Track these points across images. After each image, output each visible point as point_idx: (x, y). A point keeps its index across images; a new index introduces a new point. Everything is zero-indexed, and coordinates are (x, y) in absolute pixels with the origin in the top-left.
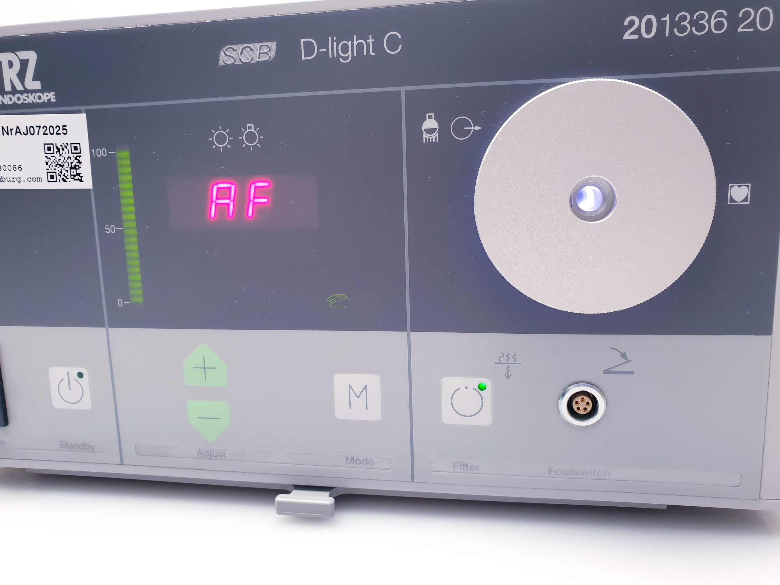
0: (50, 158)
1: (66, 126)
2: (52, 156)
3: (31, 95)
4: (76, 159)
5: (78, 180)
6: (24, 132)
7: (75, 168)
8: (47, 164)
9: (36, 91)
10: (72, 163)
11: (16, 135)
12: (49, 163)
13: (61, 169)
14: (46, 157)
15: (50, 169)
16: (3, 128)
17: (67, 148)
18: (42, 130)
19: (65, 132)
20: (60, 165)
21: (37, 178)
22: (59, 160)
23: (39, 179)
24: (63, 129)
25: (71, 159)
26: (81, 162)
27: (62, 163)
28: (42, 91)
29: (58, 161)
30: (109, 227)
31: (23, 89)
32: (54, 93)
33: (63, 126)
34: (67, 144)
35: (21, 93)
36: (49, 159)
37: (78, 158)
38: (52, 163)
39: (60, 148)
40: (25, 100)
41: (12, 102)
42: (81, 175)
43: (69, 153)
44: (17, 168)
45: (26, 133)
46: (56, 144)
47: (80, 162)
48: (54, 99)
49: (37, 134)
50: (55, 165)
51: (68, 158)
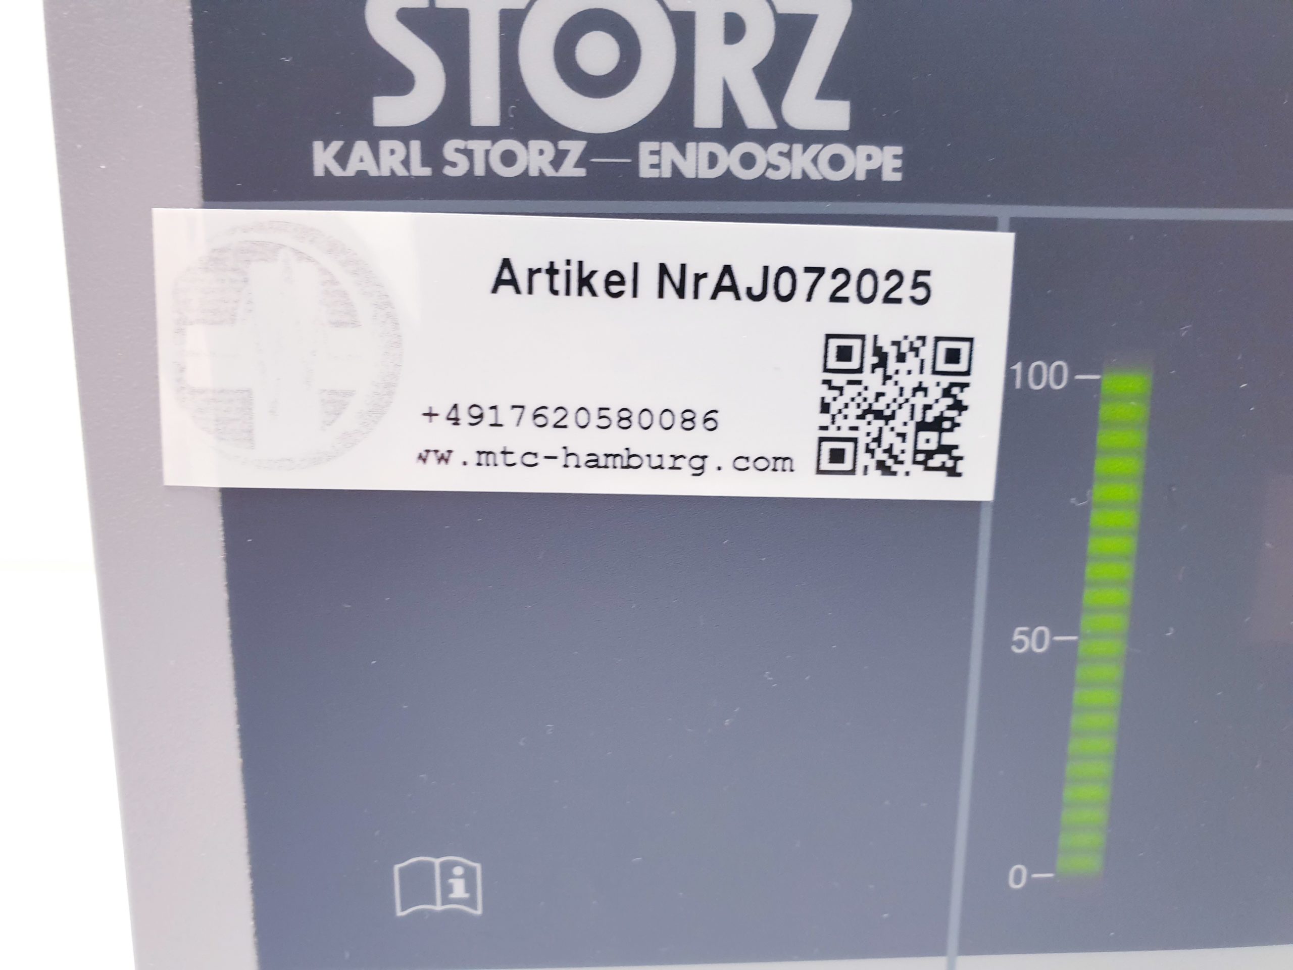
0: (841, 389)
1: (927, 273)
2: (850, 382)
3: (805, 150)
4: (947, 393)
5: (942, 468)
6: (749, 290)
7: (937, 426)
8: (825, 408)
9: (825, 137)
10: (927, 407)
11: (714, 297)
12: (834, 409)
13: (881, 429)
14: (827, 382)
15: (833, 428)
16: (663, 270)
17: (917, 355)
18: (827, 285)
19: (920, 293)
20: (879, 415)
21: (776, 459)
22: (879, 395)
23: (781, 463)
24: (916, 285)
25: (926, 395)
26: (966, 408)
27: (888, 406)
28: (852, 138)
29: (871, 399)
30: (1028, 634)
31: (771, 124)
32: (899, 150)
33: (918, 273)
34: (923, 339)
35: (764, 138)
36: (836, 393)
37: (955, 390)
38: (846, 406)
39: (892, 352)
40: (776, 168)
41: (717, 172)
42: (955, 453)
43: (921, 372)
44: (699, 420)
45: (757, 291)
46: (876, 337)
47: (959, 406)
48: (895, 170)
49: (805, 297)
50: (859, 412)
51: (915, 390)
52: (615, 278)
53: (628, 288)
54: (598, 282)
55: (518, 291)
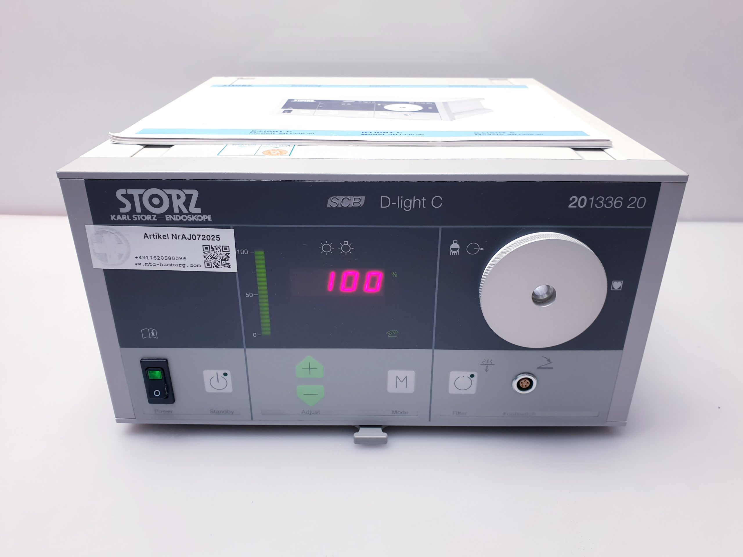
0: (207, 254)
1: (219, 236)
2: (208, 253)
3: (194, 216)
4: (226, 255)
5: (227, 267)
6: (188, 238)
7: (225, 260)
8: (205, 257)
9: (197, 214)
10: (222, 257)
11: (182, 239)
12: (206, 257)
13: (215, 260)
14: (204, 253)
15: (207, 260)
16: (172, 235)
17: (219, 249)
18: (201, 238)
19: (218, 239)
20: (214, 258)
21: (197, 265)
22: (214, 255)
23: (199, 266)
24: (217, 238)
25: (222, 255)
26: (230, 257)
27: (216, 257)
28: (202, 214)
29: (213, 256)
30: (249, 294)
31: (188, 212)
32: (211, 216)
33: (217, 236)
34: (220, 246)
35: (187, 214)
36: (206, 255)
37: (227, 254)
38: (208, 257)
39: (215, 248)
40: (190, 219)
41: (179, 220)
42: (229, 264)
43: (221, 251)
44: (183, 259)
45: (189, 238)
46: (211, 246)
47: (229, 257)
48: (210, 219)
49: (198, 239)
50: (211, 258)
51: (220, 254)
52: (164, 236)
53: (167, 238)
54: (162, 237)
55: (148, 238)
